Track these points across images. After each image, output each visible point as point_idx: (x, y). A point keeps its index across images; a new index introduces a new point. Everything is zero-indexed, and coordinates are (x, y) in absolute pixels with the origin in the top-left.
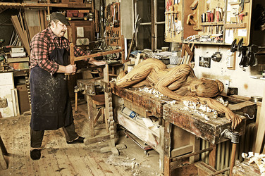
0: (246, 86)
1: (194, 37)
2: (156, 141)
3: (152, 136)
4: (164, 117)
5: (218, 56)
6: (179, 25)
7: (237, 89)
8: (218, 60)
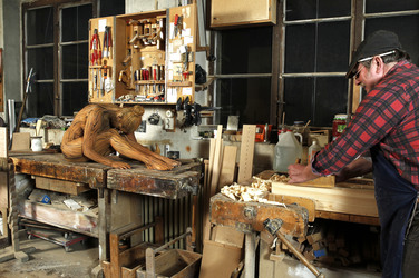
0: (188, 149)
1: (128, 97)
2: (92, 223)
3: (85, 219)
4: (109, 186)
5: (156, 118)
6: (109, 83)
7: (178, 153)
8: (156, 122)
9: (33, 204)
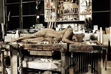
2: (57, 66)
6: (54, 14)
9: (27, 61)
